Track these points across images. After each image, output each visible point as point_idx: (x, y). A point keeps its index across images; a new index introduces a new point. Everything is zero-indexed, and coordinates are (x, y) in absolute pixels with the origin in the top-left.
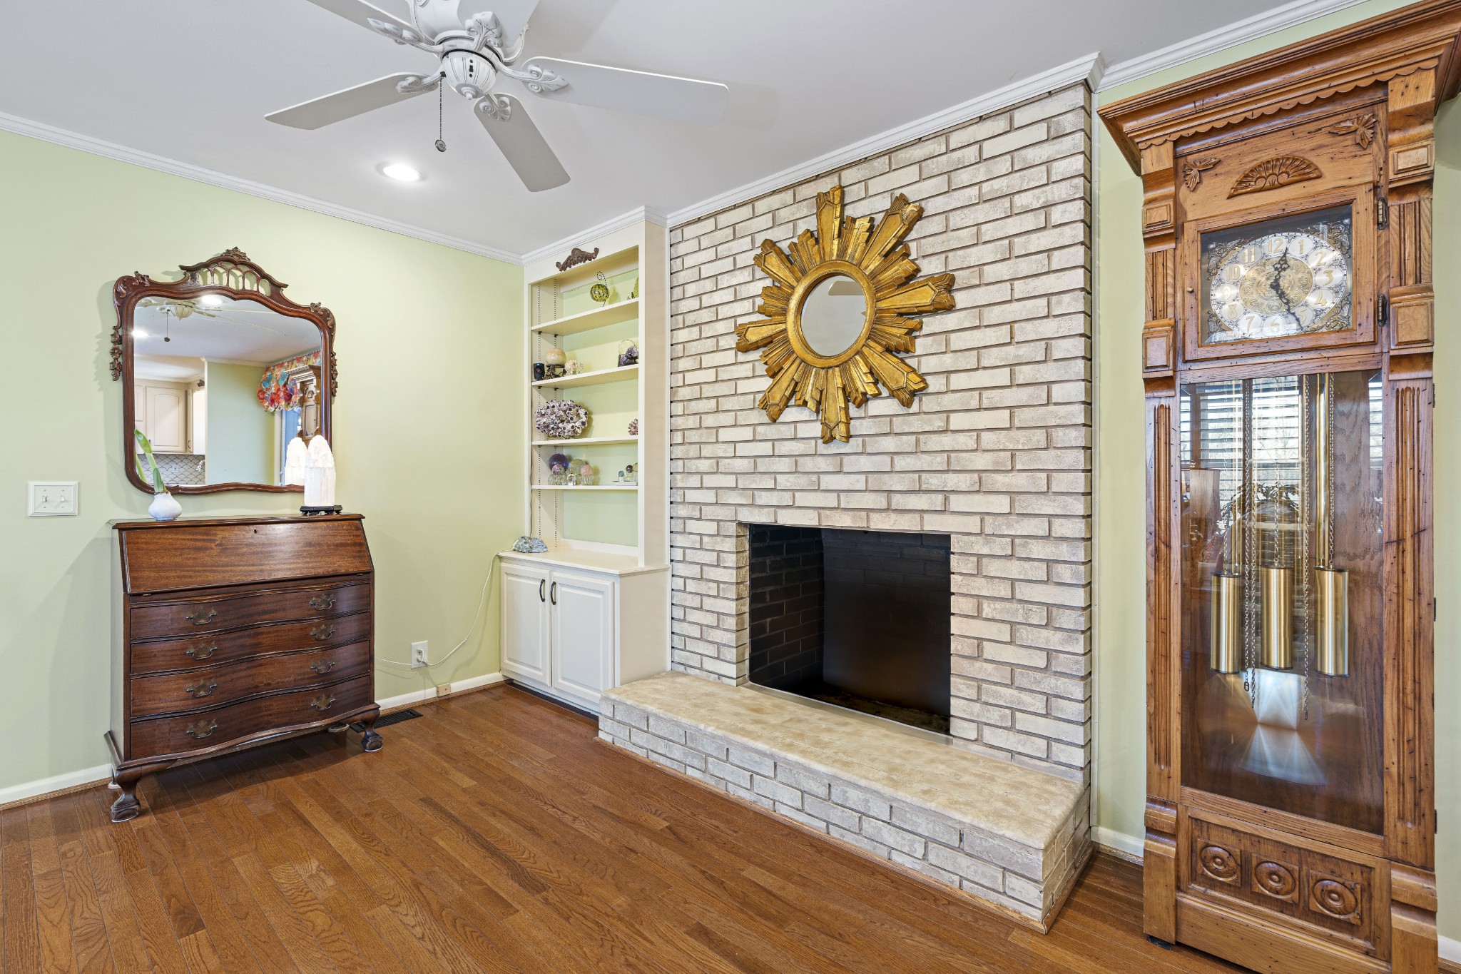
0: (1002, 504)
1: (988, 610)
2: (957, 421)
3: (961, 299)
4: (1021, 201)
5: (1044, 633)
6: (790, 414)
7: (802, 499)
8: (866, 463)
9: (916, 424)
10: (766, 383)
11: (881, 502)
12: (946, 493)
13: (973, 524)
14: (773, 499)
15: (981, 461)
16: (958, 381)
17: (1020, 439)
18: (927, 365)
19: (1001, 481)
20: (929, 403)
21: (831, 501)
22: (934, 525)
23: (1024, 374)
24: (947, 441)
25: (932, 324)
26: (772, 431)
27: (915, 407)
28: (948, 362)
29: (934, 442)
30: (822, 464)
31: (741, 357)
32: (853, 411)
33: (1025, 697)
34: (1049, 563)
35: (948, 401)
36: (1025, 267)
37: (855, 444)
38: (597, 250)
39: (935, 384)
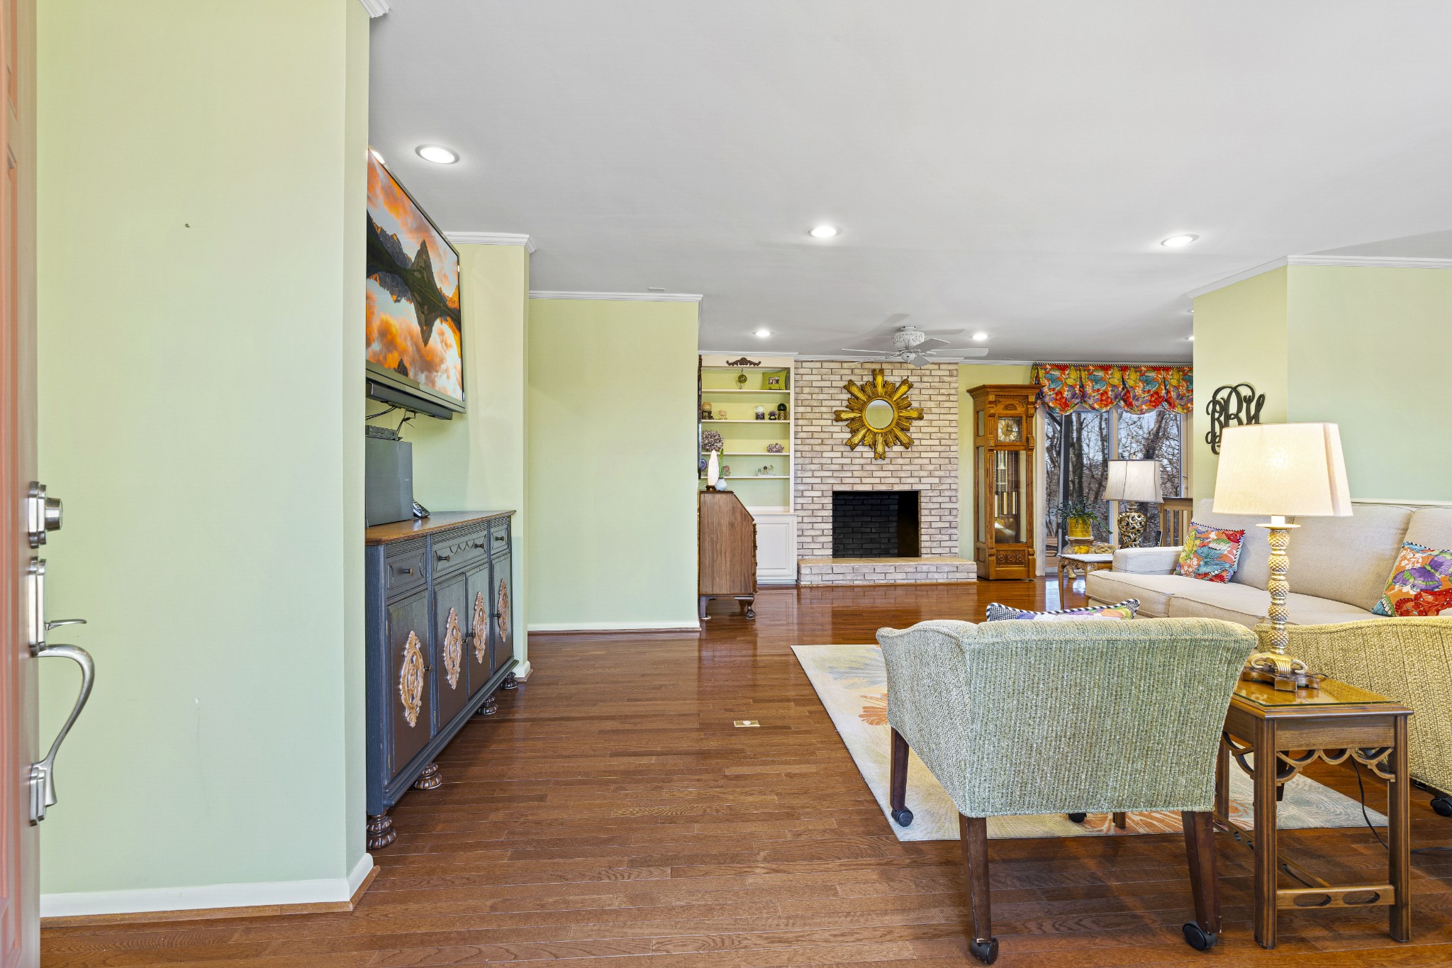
0: (937, 480)
1: (933, 512)
2: (923, 455)
3: (926, 417)
4: (942, 391)
5: (948, 517)
6: (859, 448)
7: (865, 480)
8: (891, 467)
9: (910, 455)
10: (849, 435)
11: (897, 480)
12: (920, 478)
13: (928, 487)
14: (851, 481)
15: (931, 467)
16: (924, 442)
17: (942, 461)
18: (914, 436)
19: (937, 473)
20: (914, 449)
21: (877, 481)
22: (916, 488)
23: (943, 442)
24: (920, 461)
25: (916, 423)
26: (851, 454)
27: (909, 450)
28: (920, 436)
29: (917, 461)
30: (873, 468)
31: (835, 423)
32: (887, 449)
33: (944, 537)
34: (950, 497)
35: (920, 448)
36: (943, 411)
37: (887, 461)
38: (760, 363)
39: (917, 442)
